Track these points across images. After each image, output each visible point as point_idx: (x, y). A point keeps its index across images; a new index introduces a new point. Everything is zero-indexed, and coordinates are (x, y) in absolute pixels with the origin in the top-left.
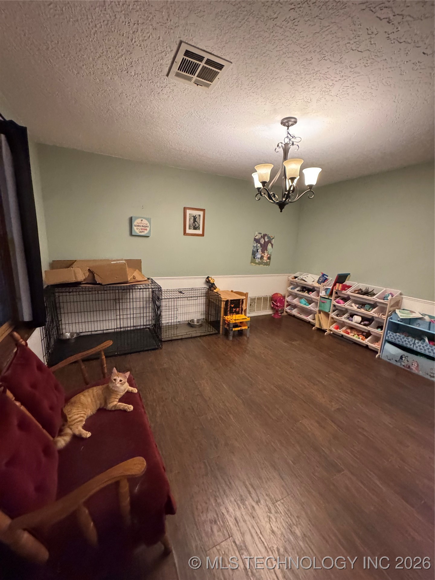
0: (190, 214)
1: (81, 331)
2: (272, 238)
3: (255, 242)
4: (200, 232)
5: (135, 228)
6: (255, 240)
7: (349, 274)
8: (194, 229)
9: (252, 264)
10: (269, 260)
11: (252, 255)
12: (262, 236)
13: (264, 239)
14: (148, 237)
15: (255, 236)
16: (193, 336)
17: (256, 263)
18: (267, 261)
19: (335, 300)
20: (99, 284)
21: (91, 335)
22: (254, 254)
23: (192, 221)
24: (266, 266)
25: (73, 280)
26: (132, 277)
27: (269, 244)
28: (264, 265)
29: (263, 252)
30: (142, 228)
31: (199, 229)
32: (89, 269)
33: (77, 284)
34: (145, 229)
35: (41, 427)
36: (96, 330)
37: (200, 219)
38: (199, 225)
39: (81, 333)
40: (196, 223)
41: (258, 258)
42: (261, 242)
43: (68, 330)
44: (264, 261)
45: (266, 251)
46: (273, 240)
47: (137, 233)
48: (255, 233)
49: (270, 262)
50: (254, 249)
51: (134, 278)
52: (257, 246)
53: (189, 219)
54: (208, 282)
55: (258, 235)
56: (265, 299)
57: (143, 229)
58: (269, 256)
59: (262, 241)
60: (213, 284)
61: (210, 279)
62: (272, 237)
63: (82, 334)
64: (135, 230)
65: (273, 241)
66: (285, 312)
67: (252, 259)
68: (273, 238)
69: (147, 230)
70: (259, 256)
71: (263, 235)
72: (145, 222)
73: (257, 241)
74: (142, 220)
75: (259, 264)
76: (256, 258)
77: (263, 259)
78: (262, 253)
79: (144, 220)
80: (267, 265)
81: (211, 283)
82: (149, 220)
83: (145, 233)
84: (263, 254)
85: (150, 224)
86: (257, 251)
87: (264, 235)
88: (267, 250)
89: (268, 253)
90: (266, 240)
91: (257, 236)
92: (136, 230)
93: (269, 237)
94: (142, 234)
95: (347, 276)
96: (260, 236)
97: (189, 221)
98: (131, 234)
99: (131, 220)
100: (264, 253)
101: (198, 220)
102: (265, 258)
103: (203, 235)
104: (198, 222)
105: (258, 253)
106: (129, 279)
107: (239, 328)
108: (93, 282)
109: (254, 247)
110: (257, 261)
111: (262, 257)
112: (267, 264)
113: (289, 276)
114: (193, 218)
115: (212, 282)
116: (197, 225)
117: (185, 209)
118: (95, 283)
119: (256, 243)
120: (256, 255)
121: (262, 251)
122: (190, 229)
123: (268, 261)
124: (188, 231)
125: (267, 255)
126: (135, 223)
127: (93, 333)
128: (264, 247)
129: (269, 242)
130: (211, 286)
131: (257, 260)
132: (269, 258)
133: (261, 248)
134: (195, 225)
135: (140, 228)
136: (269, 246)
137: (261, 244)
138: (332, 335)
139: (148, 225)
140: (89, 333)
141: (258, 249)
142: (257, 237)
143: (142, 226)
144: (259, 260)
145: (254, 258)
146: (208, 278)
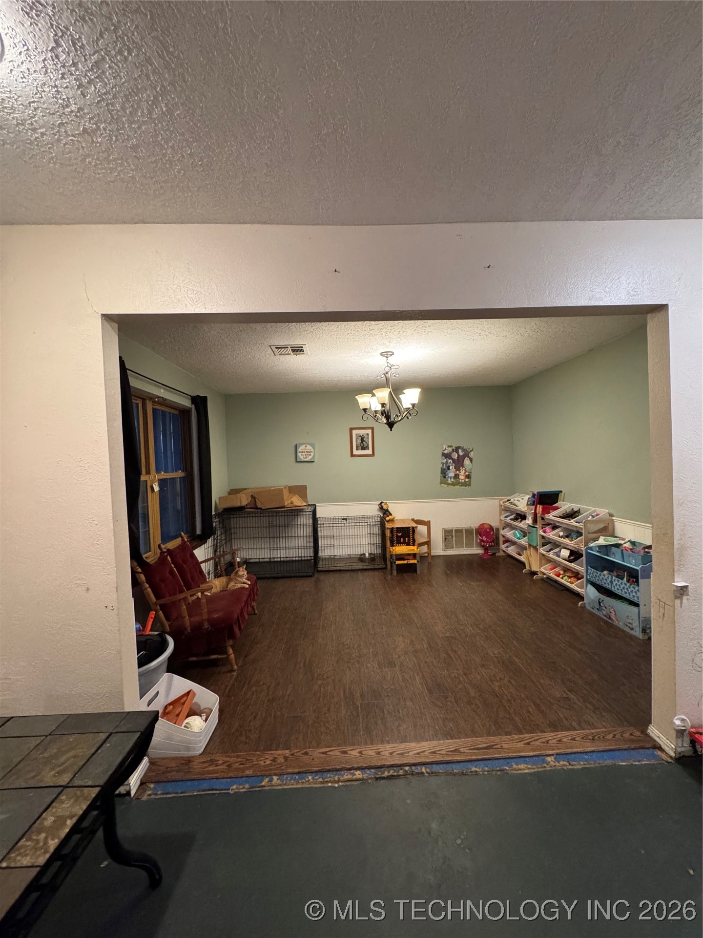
0: (356, 434)
1: (250, 557)
2: (469, 451)
3: (443, 457)
4: (369, 452)
5: (299, 454)
6: (444, 455)
7: (561, 492)
8: (362, 449)
9: (442, 485)
10: (468, 478)
11: (441, 473)
12: (453, 450)
13: (457, 452)
14: (313, 462)
15: (444, 451)
16: (353, 568)
17: (449, 484)
18: (465, 481)
19: (542, 528)
20: (260, 508)
21: (259, 563)
22: (444, 472)
23: (359, 441)
24: (464, 487)
25: (238, 504)
26: (290, 502)
27: (466, 458)
28: (460, 486)
29: (457, 468)
30: (306, 453)
31: (368, 449)
32: (252, 495)
33: (241, 509)
34: (309, 455)
35: (183, 584)
36: (263, 557)
37: (368, 438)
38: (368, 445)
39: (250, 559)
40: (364, 442)
41: (451, 478)
42: (452, 456)
43: (239, 556)
44: (461, 481)
45: (461, 468)
46: (472, 452)
47: (301, 459)
48: (443, 447)
49: (470, 482)
50: (443, 466)
51: (292, 503)
52: (447, 462)
53: (356, 439)
54: (381, 508)
55: (447, 448)
56: (469, 531)
57: (307, 455)
58: (467, 473)
59: (455, 455)
60: (387, 510)
61: (383, 504)
62: (469, 449)
63: (251, 561)
64: (299, 457)
65: (472, 455)
66: (502, 552)
67: (441, 479)
68: (471, 451)
69: (311, 455)
70: (451, 474)
71: (454, 448)
72: (309, 447)
73: (447, 456)
74: (306, 446)
75: (453, 484)
76: (447, 477)
77: (459, 478)
78: (456, 471)
79: (307, 445)
80: (466, 486)
81: (384, 510)
82: (312, 445)
83: (309, 458)
84: (458, 472)
85: (314, 449)
86: (449, 469)
87: (456, 448)
88: (463, 467)
89: (465, 470)
90: (461, 453)
91: (445, 449)
92: (301, 457)
93: (464, 450)
94: (307, 459)
95: (558, 494)
96: (450, 449)
97: (356, 441)
98: (297, 462)
99: (296, 447)
100: (459, 470)
101: (367, 440)
102: (461, 477)
103: (373, 455)
104: (366, 441)
105: (450, 471)
106: (286, 504)
107: (405, 562)
108: (254, 507)
109: (443, 464)
110: (449, 481)
111: (456, 476)
112: (465, 484)
113: (500, 501)
114: (360, 437)
115: (386, 509)
116: (366, 445)
117: (351, 429)
118: (257, 508)
119: (446, 458)
120: (447, 473)
121: (455, 468)
122: (357, 449)
123: (467, 480)
124: (355, 452)
125: (465, 473)
126: (300, 450)
127: (261, 560)
128: (459, 463)
129: (466, 455)
130: (386, 512)
131: (449, 479)
132: (468, 477)
133: (454, 465)
134: (364, 445)
135: (304, 454)
136: (467, 462)
137: (454, 461)
138: (545, 579)
139: (312, 450)
140: (257, 560)
141: (449, 466)
142: (446, 452)
143: (306, 452)
144: (452, 480)
145: (445, 477)
146: (382, 503)
